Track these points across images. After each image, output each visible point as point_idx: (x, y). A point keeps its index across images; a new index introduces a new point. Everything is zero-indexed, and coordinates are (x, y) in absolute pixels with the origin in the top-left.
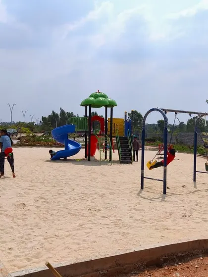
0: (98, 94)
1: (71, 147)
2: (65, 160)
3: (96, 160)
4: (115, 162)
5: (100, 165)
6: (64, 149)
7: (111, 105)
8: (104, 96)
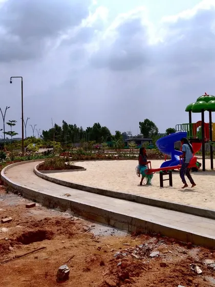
0: (206, 97)
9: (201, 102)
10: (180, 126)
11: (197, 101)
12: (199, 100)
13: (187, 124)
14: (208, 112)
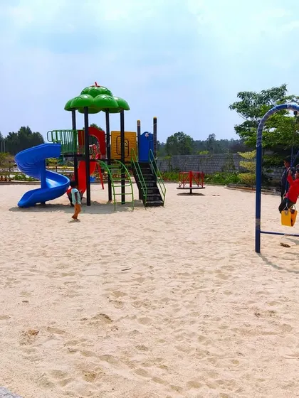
0: (96, 88)
1: (53, 184)
2: (44, 206)
3: (96, 204)
4: (134, 204)
5: (115, 211)
6: (39, 187)
7: (121, 108)
8: (108, 93)
9: (86, 97)
10: (54, 133)
11: (81, 94)
12: (84, 93)
13: (70, 131)
14: (105, 113)
